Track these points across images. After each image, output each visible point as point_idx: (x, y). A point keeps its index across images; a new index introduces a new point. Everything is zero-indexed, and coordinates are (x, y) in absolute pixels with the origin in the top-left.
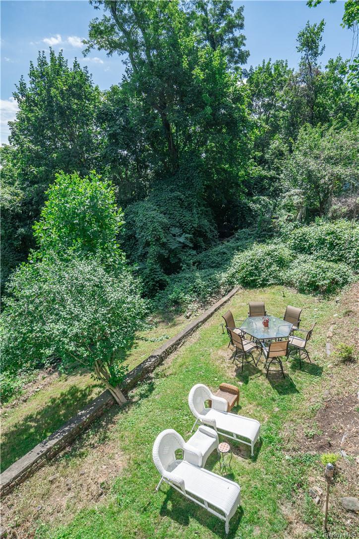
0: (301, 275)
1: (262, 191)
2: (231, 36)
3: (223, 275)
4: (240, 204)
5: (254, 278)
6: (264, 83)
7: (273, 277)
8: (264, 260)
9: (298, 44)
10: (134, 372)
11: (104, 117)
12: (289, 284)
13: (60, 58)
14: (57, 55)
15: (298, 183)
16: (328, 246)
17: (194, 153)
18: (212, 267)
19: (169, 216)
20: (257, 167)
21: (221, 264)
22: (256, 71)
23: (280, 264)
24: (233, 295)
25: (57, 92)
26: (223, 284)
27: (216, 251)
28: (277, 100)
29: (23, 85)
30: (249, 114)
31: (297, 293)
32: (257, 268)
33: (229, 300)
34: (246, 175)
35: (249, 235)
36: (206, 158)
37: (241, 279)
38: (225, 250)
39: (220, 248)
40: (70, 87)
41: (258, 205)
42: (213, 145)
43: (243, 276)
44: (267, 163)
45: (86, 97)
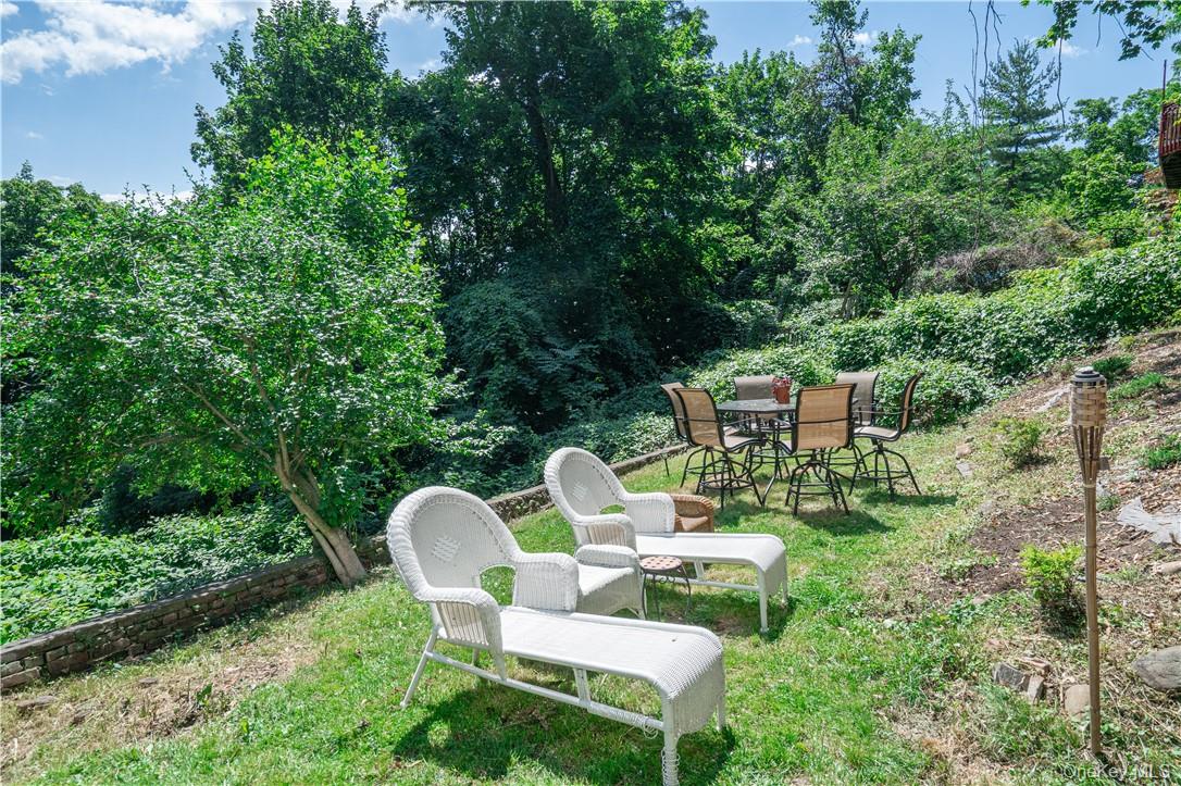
16: (922, 340)
22: (731, 72)
29: (235, 49)
41: (747, 314)
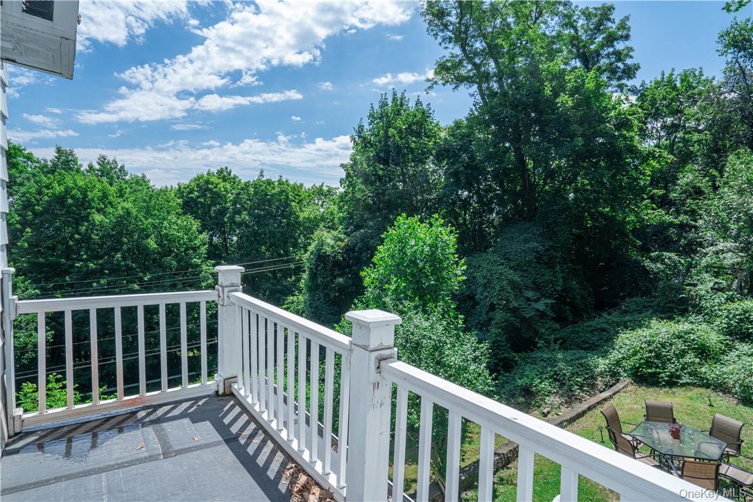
0: (743, 375)
1: (667, 245)
2: (611, 50)
3: (601, 360)
4: (628, 262)
5: (654, 370)
6: (664, 98)
7: (689, 373)
8: (671, 345)
9: (720, 47)
10: (470, 468)
11: (444, 153)
12: (720, 387)
13: (402, 99)
14: (399, 96)
15: (731, 233)
17: (559, 193)
18: (584, 349)
19: (521, 273)
20: (656, 210)
21: (599, 345)
22: (651, 86)
23: (701, 353)
24: (618, 392)
25: (395, 132)
26: (601, 374)
27: (591, 326)
28: (688, 119)
29: (361, 127)
30: (640, 143)
31: (737, 404)
32: (658, 356)
33: (611, 397)
34: (637, 222)
35: (644, 307)
36: (575, 199)
37: (631, 369)
38: (605, 326)
39: (597, 322)
40: (410, 126)
41: (659, 265)
42: (586, 182)
43: (635, 365)
44: (674, 204)
45: (425, 134)
